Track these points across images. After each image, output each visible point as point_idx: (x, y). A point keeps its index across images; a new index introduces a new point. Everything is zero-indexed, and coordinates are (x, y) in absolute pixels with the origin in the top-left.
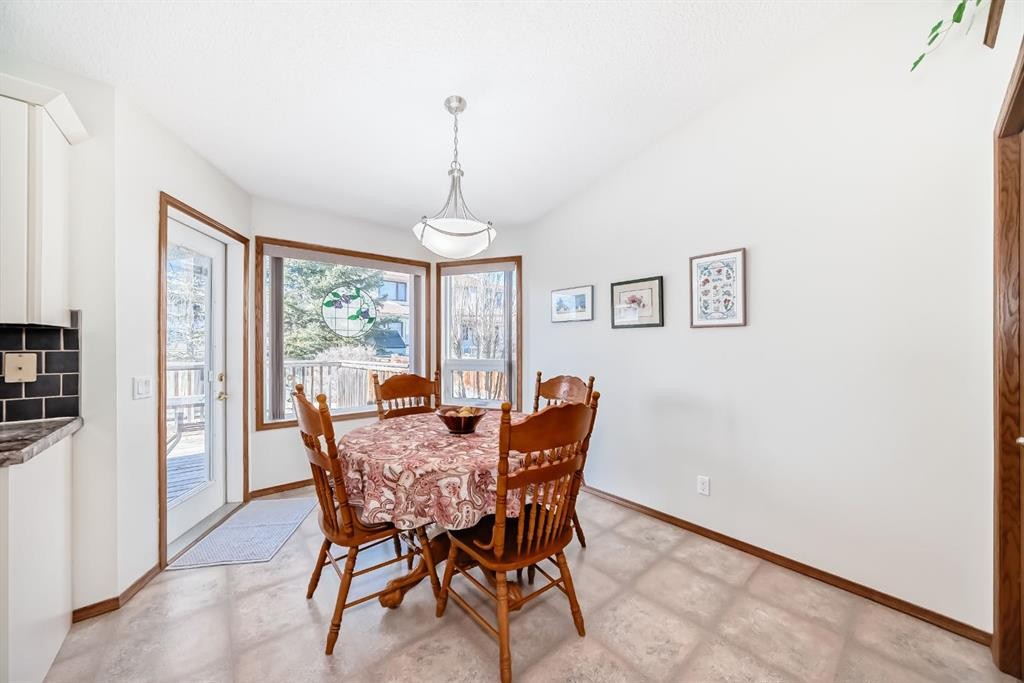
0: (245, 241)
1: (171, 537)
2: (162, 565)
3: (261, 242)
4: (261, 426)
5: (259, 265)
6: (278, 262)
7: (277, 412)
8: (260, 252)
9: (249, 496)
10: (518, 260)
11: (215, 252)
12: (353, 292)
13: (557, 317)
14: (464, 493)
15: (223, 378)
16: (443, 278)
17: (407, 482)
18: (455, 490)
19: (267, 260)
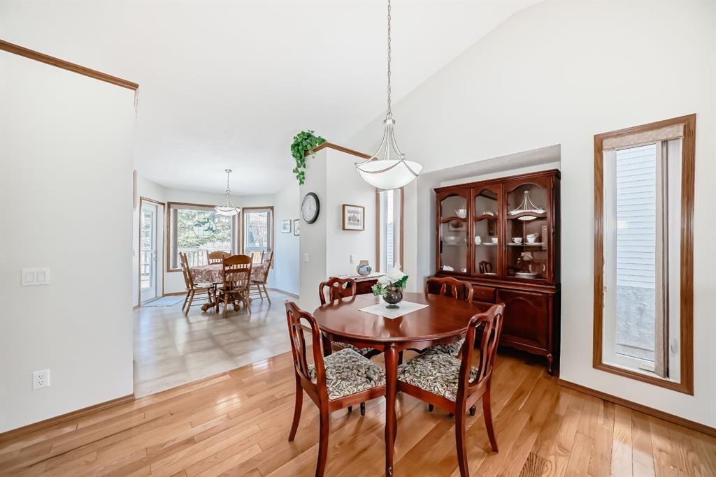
0: (164, 204)
1: (142, 301)
2: (139, 306)
3: (169, 204)
4: (169, 271)
5: (169, 212)
6: (176, 211)
7: (175, 265)
8: (169, 207)
9: (164, 295)
10: (272, 208)
11: (153, 209)
12: (206, 221)
13: (283, 231)
14: (217, 275)
15: (156, 252)
16: (245, 214)
17: (204, 273)
18: (215, 274)
19: (172, 210)
